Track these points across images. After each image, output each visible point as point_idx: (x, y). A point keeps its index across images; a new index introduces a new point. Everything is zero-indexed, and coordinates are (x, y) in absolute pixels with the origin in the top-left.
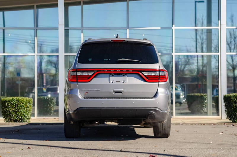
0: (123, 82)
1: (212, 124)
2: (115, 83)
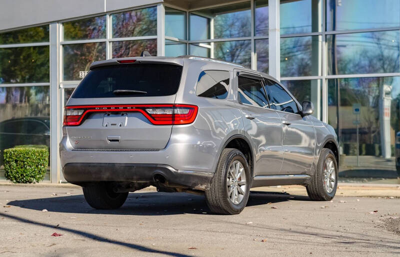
0: (120, 126)
1: (379, 198)
2: (110, 127)
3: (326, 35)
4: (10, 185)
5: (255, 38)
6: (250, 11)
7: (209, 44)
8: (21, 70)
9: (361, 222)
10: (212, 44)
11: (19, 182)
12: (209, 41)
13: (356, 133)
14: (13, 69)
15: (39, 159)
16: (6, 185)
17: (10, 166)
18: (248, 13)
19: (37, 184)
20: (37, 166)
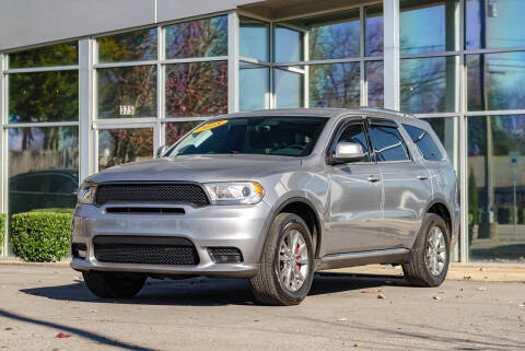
3: (465, 55)
4: (19, 264)
5: (367, 59)
6: (358, 22)
7: (302, 67)
8: (45, 104)
9: (502, 319)
10: (307, 67)
11: (32, 260)
12: (302, 63)
13: (512, 192)
14: (32, 103)
15: (61, 228)
16: (14, 264)
17: (20, 238)
18: (356, 25)
19: (57, 262)
20: (58, 238)
